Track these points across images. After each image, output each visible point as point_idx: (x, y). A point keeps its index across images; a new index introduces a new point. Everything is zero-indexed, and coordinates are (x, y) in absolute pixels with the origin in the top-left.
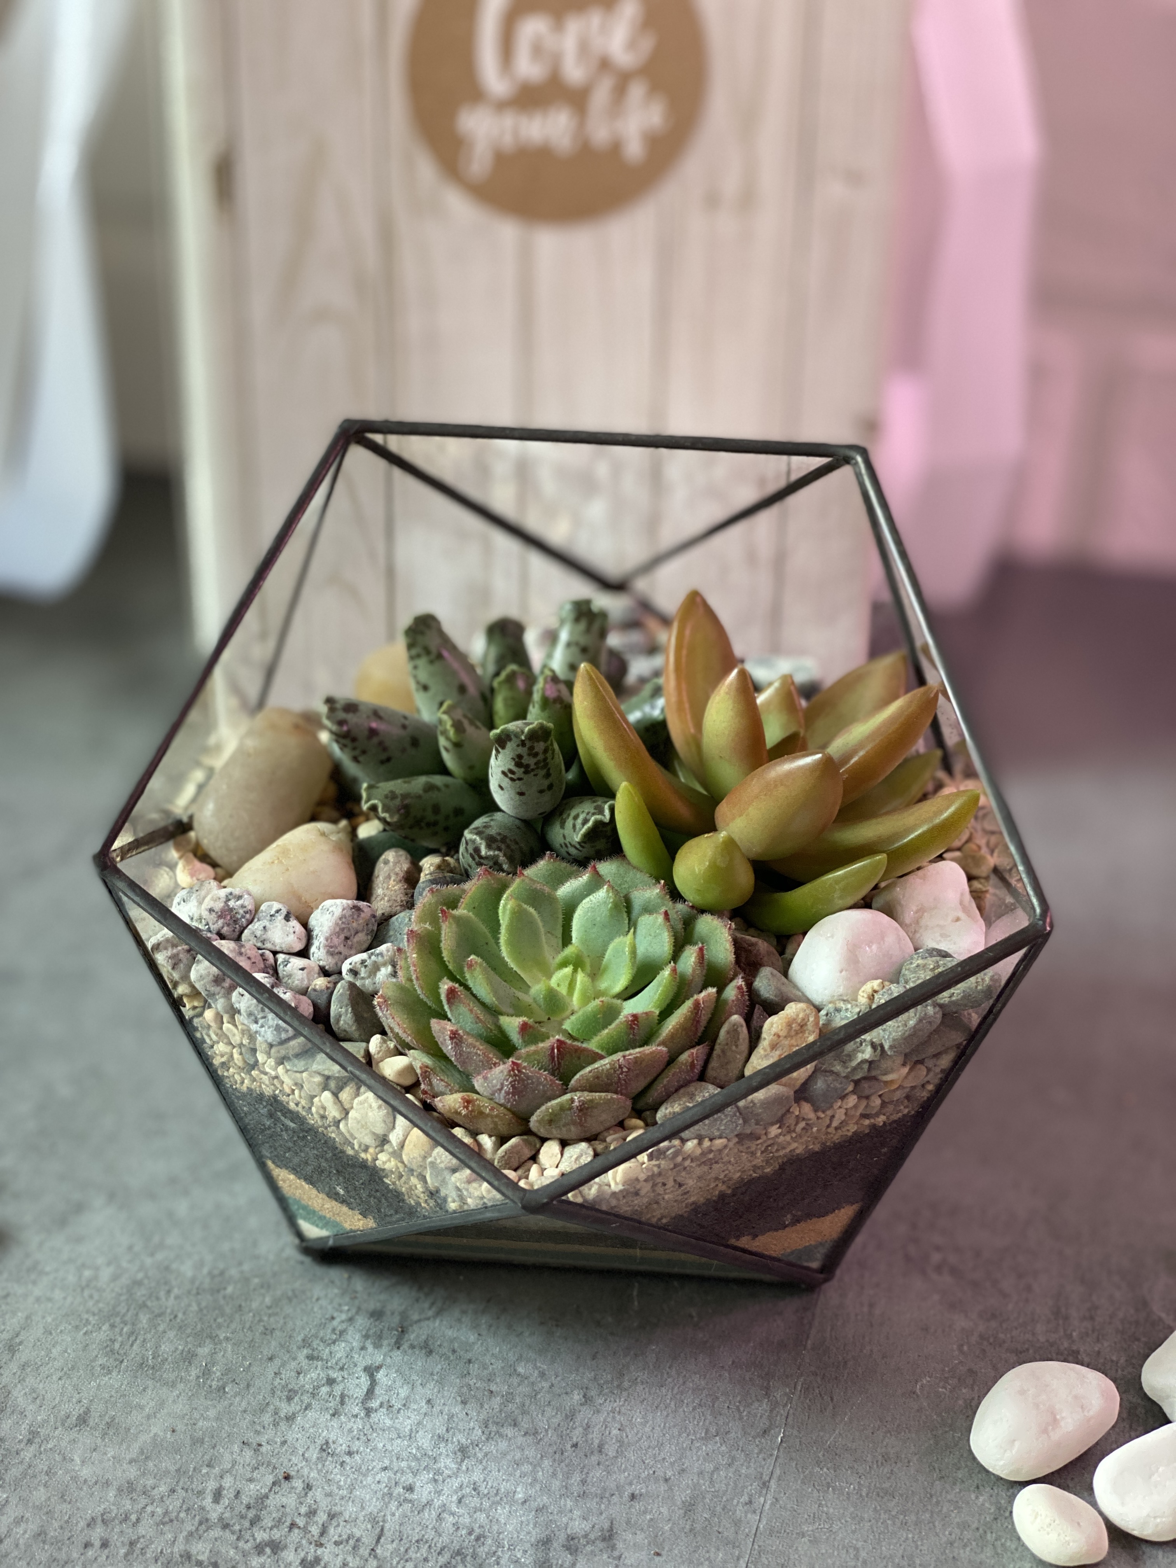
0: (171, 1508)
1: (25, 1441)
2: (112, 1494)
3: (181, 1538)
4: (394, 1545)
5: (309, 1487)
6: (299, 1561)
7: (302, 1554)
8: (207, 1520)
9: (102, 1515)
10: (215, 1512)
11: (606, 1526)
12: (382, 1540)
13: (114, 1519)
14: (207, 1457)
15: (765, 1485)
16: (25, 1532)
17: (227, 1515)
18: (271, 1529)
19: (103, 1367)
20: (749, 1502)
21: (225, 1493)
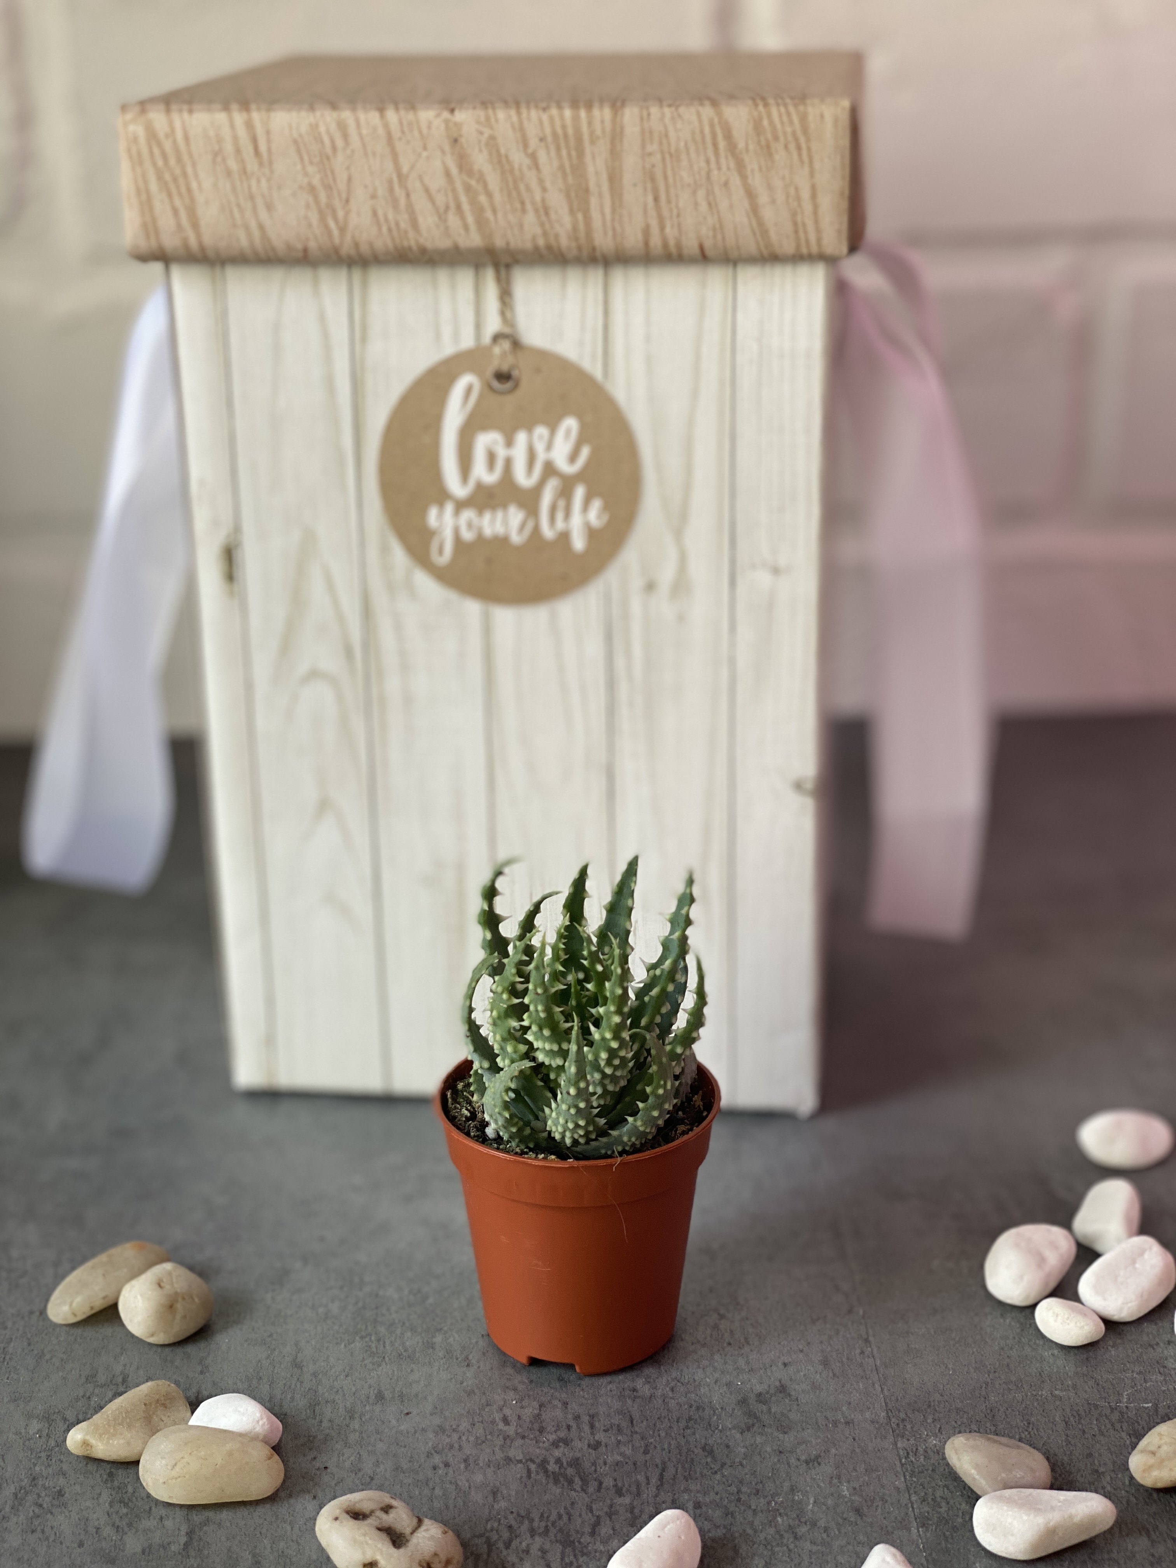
0: (478, 1435)
1: (347, 1418)
2: (431, 1435)
3: (497, 1449)
4: (645, 1423)
5: (565, 1404)
6: (586, 1447)
7: (586, 1441)
8: (508, 1436)
9: (434, 1448)
10: (511, 1430)
11: (777, 1384)
12: (634, 1422)
13: (443, 1449)
14: (483, 1401)
15: (867, 1341)
16: (386, 1470)
17: (520, 1431)
18: (555, 1432)
19: (373, 1364)
20: (862, 1352)
21: (509, 1418)
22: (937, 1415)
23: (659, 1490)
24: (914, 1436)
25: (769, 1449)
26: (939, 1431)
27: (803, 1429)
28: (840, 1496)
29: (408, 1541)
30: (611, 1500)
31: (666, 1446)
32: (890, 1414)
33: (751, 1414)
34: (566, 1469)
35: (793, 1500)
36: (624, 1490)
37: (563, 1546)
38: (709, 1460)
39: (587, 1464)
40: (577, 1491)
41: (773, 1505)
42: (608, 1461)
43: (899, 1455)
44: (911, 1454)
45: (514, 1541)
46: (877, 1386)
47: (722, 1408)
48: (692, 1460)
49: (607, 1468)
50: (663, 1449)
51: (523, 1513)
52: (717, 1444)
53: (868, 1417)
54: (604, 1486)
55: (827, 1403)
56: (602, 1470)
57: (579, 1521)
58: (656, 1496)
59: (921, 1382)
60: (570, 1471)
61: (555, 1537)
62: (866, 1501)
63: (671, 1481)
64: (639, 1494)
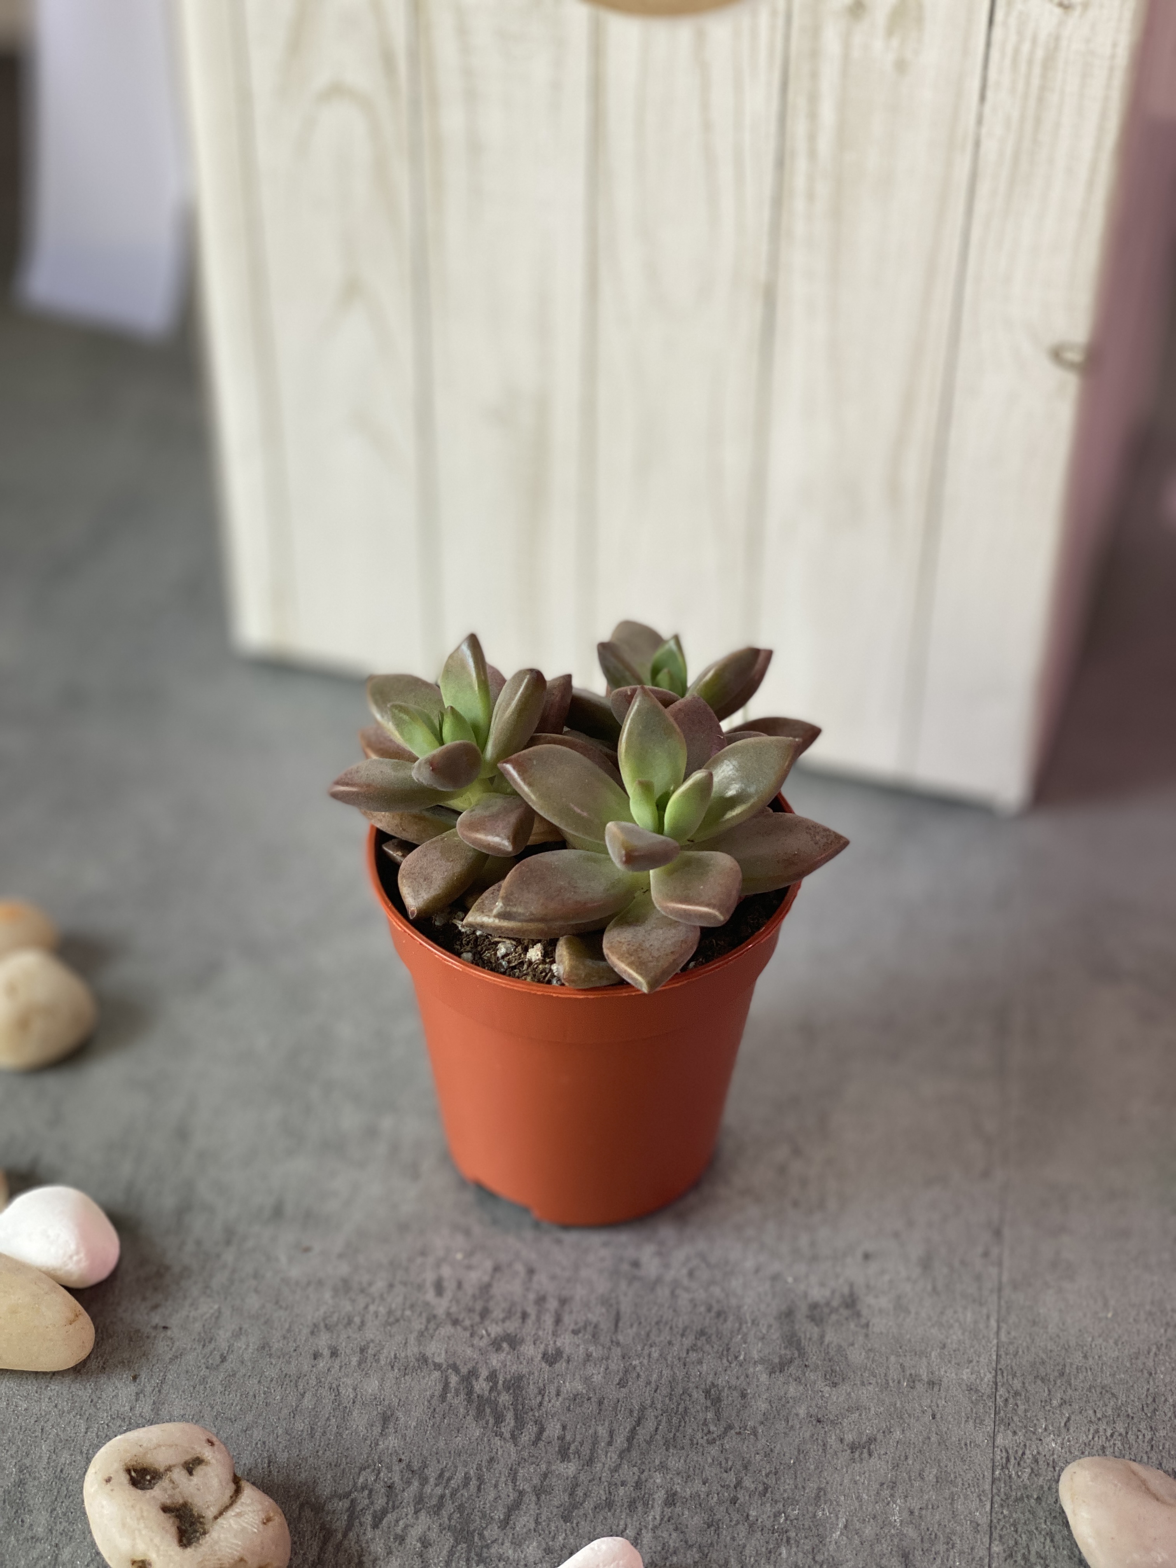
0: (394, 1306)
1: (222, 1241)
3: (412, 1340)
4: (635, 1329)
5: (531, 1272)
6: (540, 1356)
7: (542, 1346)
8: (435, 1317)
10: (441, 1306)
11: (846, 1290)
12: (620, 1324)
13: (337, 1323)
14: (418, 1245)
15: (998, 1233)
16: (248, 1345)
17: (454, 1309)
18: (503, 1321)
20: (986, 1254)
21: (446, 1284)
22: (1070, 1392)
23: (622, 1459)
24: (1025, 1427)
25: (802, 1411)
26: (1065, 1424)
27: (863, 1384)
28: (886, 1523)
29: (205, 1533)
30: (549, 1463)
31: (655, 1376)
32: (999, 1377)
33: (792, 1340)
34: (499, 1394)
35: (815, 1516)
36: (573, 1447)
37: (456, 1540)
38: (710, 1415)
39: (532, 1389)
40: (505, 1439)
41: (782, 1521)
42: (564, 1390)
43: (993, 1460)
44: (1012, 1460)
45: (389, 1515)
46: (993, 1323)
47: (753, 1322)
48: (686, 1409)
49: (558, 1403)
50: (649, 1383)
51: (416, 1465)
52: (730, 1388)
53: (965, 1377)
54: (545, 1434)
55: (910, 1341)
56: (550, 1405)
57: (492, 1495)
58: (616, 1469)
59: (1061, 1325)
60: (505, 1398)
61: (450, 1519)
62: (922, 1541)
63: (644, 1445)
64: (590, 1462)
